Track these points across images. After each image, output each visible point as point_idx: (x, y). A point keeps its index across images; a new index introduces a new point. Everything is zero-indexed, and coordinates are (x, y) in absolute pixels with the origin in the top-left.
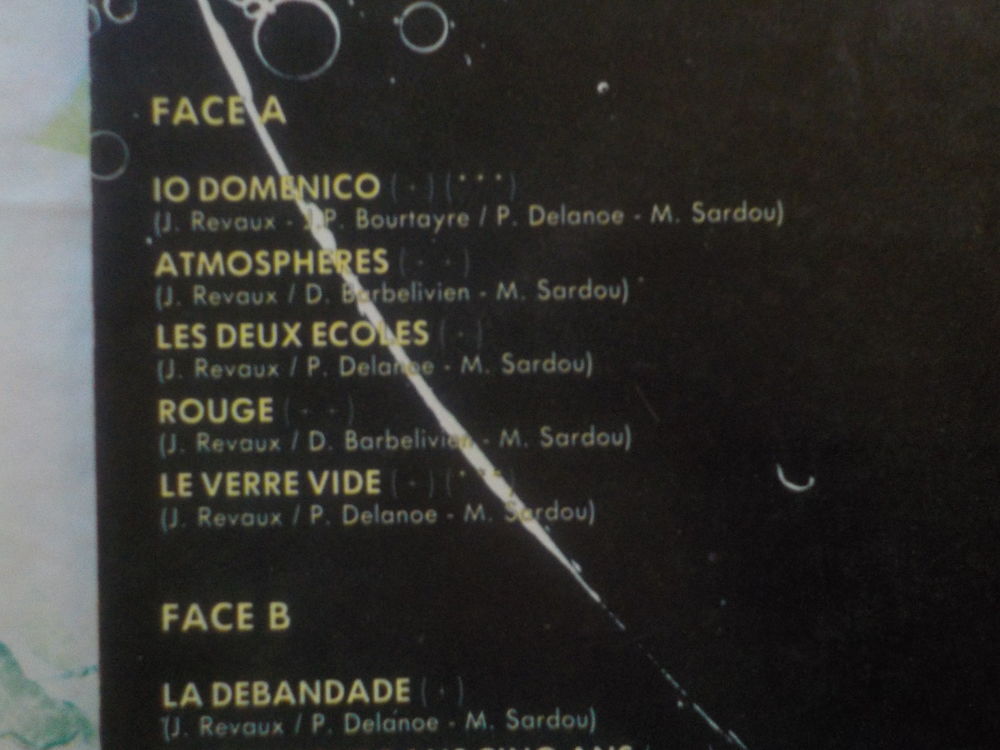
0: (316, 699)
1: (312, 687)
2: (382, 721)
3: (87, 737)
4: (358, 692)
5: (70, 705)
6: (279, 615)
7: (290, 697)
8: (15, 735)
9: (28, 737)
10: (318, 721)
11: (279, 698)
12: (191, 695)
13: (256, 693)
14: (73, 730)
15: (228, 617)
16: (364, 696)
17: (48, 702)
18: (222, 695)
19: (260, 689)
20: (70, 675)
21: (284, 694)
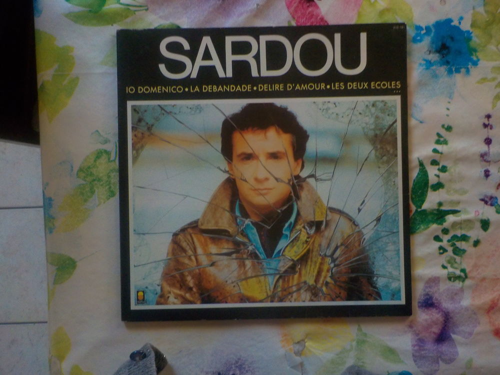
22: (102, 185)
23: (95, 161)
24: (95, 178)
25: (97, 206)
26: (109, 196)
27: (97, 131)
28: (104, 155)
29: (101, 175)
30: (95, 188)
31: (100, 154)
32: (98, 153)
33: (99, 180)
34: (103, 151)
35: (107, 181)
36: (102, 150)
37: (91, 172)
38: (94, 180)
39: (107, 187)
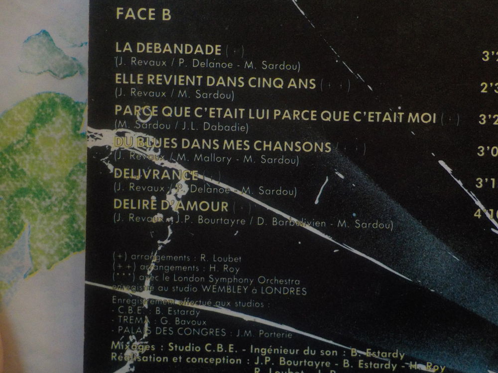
0: (181, 52)
1: (179, 47)
2: (208, 63)
3: (82, 73)
4: (199, 50)
5: (74, 59)
6: (166, 14)
7: (170, 50)
8: (50, 71)
9: (56, 73)
10: (181, 61)
11: (165, 50)
12: (128, 47)
13: (155, 48)
14: (75, 70)
15: (144, 14)
16: (201, 51)
17: (65, 57)
18: (141, 48)
19: (157, 46)
20: (75, 46)
21: (167, 49)
22: (47, 210)
23: (30, 130)
24: (25, 186)
25: (25, 276)
26: (68, 246)
27: (45, 33)
28: (62, 112)
29: (47, 177)
30: (23, 217)
31: (49, 111)
32: (43, 106)
33: (41, 193)
34: (57, 100)
35: (65, 199)
36: (57, 95)
37: (16, 166)
38: (22, 192)
39: (66, 217)
